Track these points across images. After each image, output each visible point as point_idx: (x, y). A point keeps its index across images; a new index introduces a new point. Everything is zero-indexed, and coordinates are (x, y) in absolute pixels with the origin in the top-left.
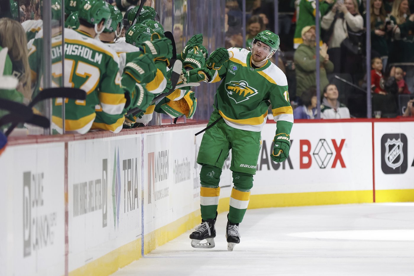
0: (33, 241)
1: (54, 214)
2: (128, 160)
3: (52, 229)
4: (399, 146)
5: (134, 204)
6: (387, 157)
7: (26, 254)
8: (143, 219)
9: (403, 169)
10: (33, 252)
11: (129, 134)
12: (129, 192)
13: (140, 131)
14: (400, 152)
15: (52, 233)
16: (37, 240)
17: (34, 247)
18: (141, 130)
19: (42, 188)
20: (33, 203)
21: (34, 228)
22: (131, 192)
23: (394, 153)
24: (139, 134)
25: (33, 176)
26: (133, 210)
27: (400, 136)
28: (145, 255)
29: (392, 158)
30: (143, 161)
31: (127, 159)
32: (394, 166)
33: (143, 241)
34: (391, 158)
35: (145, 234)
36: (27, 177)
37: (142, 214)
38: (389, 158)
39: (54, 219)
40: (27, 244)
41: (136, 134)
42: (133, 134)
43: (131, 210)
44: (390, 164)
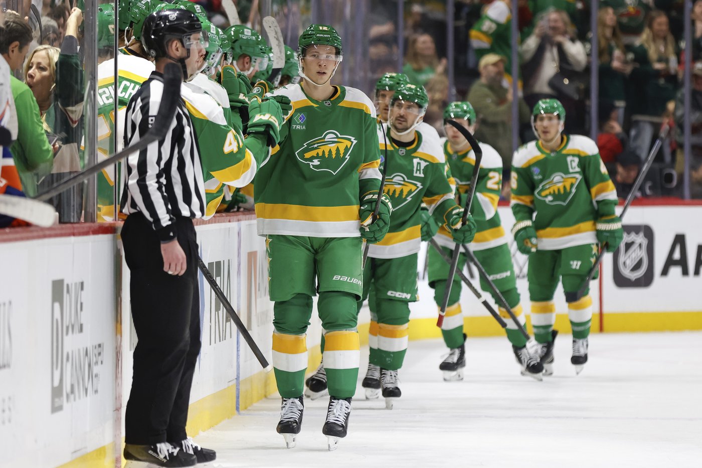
0: (67, 388)
1: (100, 346)
2: (216, 262)
3: (96, 369)
4: (640, 245)
5: (224, 332)
6: (623, 262)
7: (56, 409)
8: (238, 355)
9: (646, 281)
10: (66, 405)
11: (218, 222)
12: (217, 312)
13: (235, 218)
14: (643, 254)
15: (96, 376)
16: (72, 386)
17: (68, 396)
18: (237, 215)
19: (81, 304)
20: (67, 328)
21: (68, 368)
22: (221, 312)
23: (634, 255)
24: (233, 221)
25: (68, 285)
26: (223, 340)
27: (643, 228)
28: (242, 412)
29: (631, 263)
30: (239, 265)
31: (214, 260)
32: (634, 276)
33: (238, 390)
34: (628, 262)
35: (241, 379)
36: (58, 289)
37: (237, 348)
38: (624, 263)
39: (100, 354)
40: (57, 392)
41: (229, 221)
42: (224, 222)
43: (220, 341)
44: (626, 272)
